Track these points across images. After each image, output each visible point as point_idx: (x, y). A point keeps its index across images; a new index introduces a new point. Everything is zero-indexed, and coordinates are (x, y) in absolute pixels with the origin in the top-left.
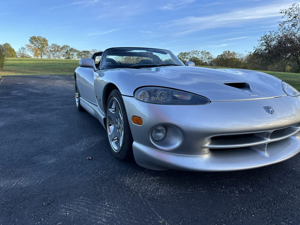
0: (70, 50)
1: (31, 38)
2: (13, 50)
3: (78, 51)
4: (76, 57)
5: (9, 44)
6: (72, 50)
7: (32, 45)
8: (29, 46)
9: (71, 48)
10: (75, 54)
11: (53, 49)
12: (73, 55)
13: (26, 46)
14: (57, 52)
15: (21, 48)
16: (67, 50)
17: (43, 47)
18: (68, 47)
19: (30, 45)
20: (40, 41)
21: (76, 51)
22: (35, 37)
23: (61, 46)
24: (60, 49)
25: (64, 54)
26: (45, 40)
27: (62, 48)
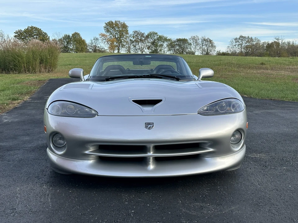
0: (158, 39)
1: (107, 24)
2: (83, 42)
3: (169, 40)
4: (166, 49)
5: (79, 34)
6: (161, 38)
7: (108, 34)
8: (103, 35)
9: (160, 36)
10: (165, 44)
11: (135, 39)
12: (162, 45)
13: (100, 35)
14: (140, 43)
15: (93, 39)
16: (155, 40)
17: (121, 35)
18: (156, 34)
19: (105, 33)
20: (119, 28)
21: (166, 40)
22: (112, 23)
23: (146, 34)
24: (144, 39)
25: (149, 44)
26: (124, 26)
27: (147, 37)
